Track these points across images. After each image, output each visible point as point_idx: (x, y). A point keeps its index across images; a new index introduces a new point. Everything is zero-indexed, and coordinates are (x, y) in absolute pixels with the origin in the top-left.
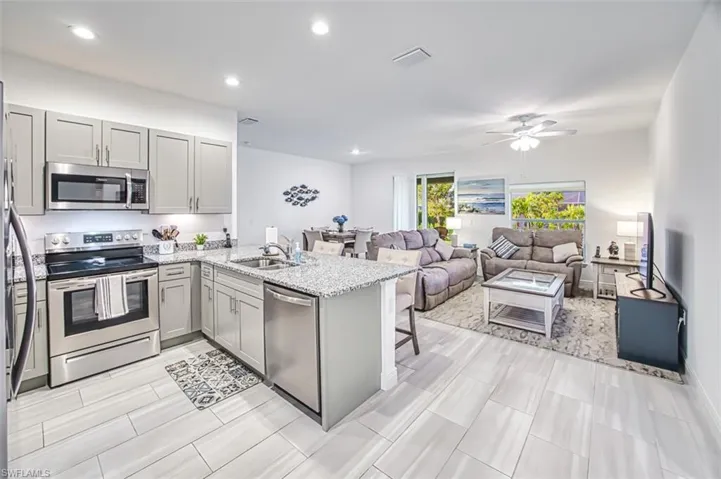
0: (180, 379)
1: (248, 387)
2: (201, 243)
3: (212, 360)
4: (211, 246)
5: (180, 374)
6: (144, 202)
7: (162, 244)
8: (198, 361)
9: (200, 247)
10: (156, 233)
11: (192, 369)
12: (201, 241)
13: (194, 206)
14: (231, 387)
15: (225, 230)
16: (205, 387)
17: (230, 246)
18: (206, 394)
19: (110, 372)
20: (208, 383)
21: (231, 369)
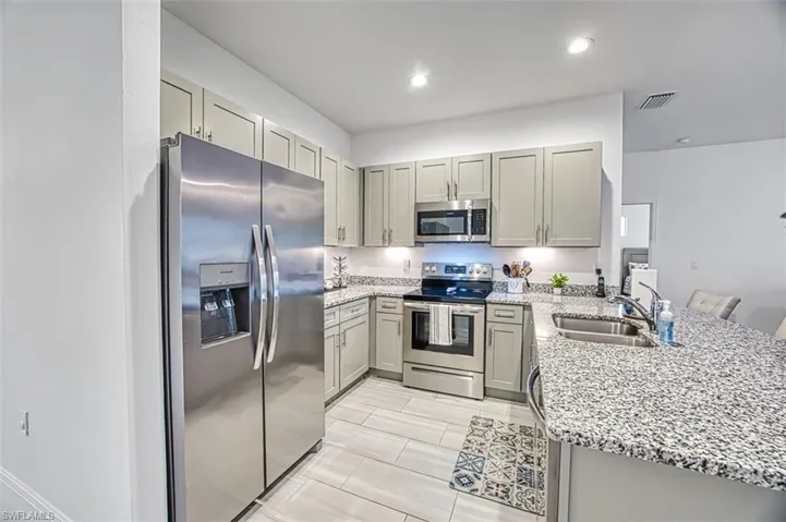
0: (470, 438)
1: (518, 507)
2: (557, 286)
3: (518, 437)
4: (575, 291)
5: (476, 432)
6: (485, 233)
7: (512, 281)
8: (505, 430)
9: (557, 290)
10: (507, 269)
11: (490, 434)
12: (560, 284)
13: (543, 237)
14: (501, 488)
15: (599, 272)
16: (479, 464)
17: (604, 296)
18: (470, 474)
19: (439, 395)
20: (487, 462)
21: (525, 466)
